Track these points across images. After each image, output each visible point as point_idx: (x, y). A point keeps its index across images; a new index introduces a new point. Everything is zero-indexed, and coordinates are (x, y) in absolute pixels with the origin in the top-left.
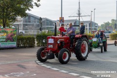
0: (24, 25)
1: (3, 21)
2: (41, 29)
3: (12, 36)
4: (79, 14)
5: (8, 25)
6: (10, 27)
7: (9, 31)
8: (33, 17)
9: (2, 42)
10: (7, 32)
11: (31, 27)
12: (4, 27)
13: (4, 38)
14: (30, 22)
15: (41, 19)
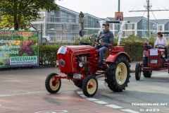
0: (49, 26)
1: (15, 18)
2: (81, 34)
3: (30, 45)
4: (148, 7)
5: (24, 26)
6: (26, 29)
7: (26, 36)
8: (63, 11)
9: (13, 55)
10: (21, 39)
11: (60, 29)
12: (16, 28)
13: (15, 50)
14: (58, 20)
15: (82, 15)
